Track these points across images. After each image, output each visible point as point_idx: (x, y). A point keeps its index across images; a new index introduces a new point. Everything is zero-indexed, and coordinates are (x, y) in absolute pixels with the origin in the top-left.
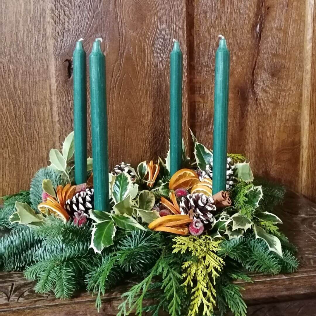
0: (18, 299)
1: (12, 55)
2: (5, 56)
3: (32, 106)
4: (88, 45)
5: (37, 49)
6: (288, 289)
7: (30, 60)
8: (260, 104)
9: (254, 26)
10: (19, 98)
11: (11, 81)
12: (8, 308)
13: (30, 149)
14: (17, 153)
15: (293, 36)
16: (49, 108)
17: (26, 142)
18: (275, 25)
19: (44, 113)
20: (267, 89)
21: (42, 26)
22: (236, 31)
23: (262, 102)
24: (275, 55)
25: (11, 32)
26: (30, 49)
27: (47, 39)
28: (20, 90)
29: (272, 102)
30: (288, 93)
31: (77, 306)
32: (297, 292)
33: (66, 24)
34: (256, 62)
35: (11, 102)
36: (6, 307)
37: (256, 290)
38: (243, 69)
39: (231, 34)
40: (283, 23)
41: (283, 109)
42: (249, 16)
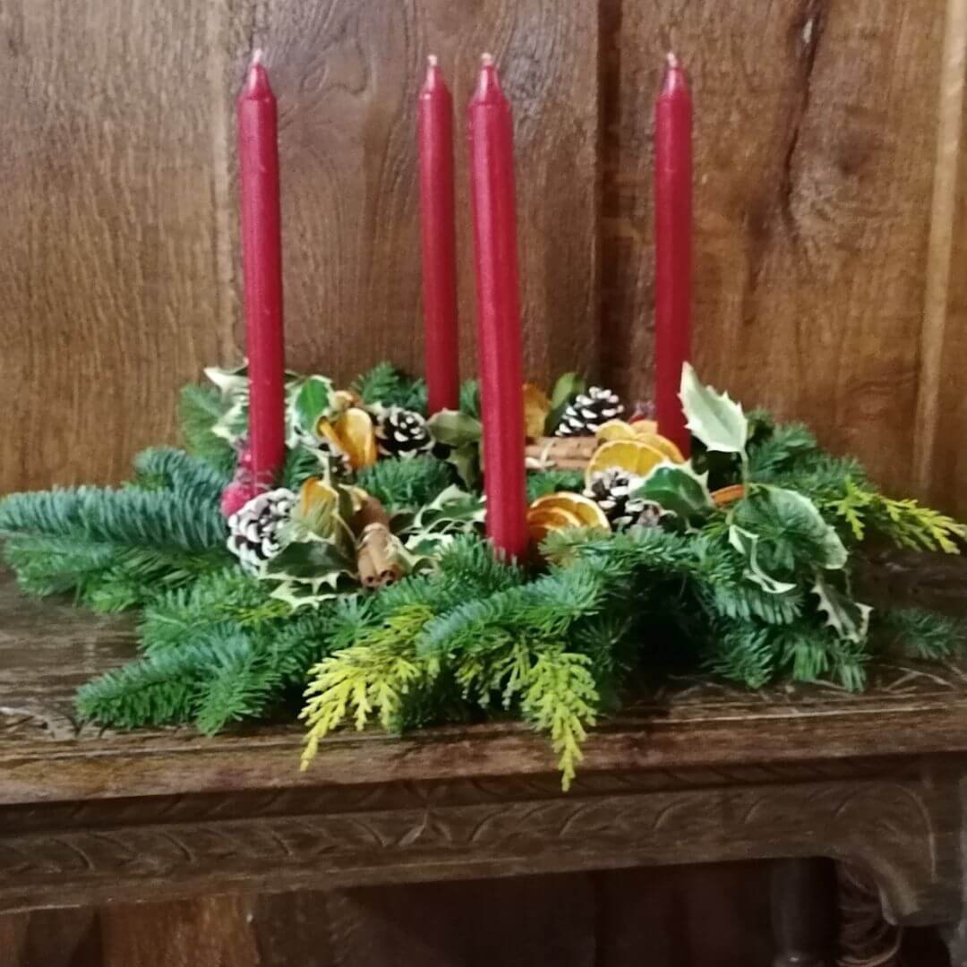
0: (101, 732)
1: (111, 93)
2: (92, 96)
4: (319, 71)
5: (179, 80)
6: (801, 744)
8: (806, 252)
9: (798, 25)
10: (127, 213)
11: (104, 165)
12: (75, 751)
13: (154, 356)
14: (119, 366)
16: (207, 244)
18: (859, 23)
20: (828, 208)
21: (193, 13)
22: (743, 40)
23: (810, 244)
24: (854, 111)
25: (110, 29)
27: (206, 51)
28: (133, 191)
29: (840, 246)
30: (887, 223)
31: (248, 758)
32: (824, 752)
33: (261, 9)
34: (796, 131)
35: (105, 226)
36: (68, 748)
37: (717, 743)
39: (728, 47)
40: (881, 17)
41: (870, 267)
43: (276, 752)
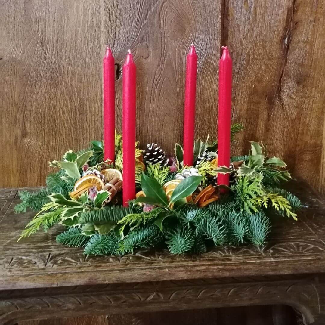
0: (53, 265)
1: (71, 58)
2: (66, 59)
3: (85, 101)
4: (134, 52)
5: (92, 54)
6: (274, 270)
7: (86, 63)
8: (286, 108)
9: (283, 39)
10: (75, 95)
11: (69, 80)
12: (45, 272)
13: (82, 138)
14: (71, 141)
15: (318, 49)
16: (99, 104)
17: (78, 132)
18: (302, 38)
19: (95, 108)
20: (293, 95)
21: (97, 34)
22: (266, 43)
23: (287, 106)
24: (301, 65)
25: (72, 39)
26: (86, 54)
27: (100, 46)
28: (76, 88)
29: (296, 107)
30: (312, 100)
31: (98, 274)
33: (117, 33)
34: (283, 71)
35: (68, 98)
36: (43, 271)
38: (271, 77)
39: (261, 45)
40: (310, 36)
41: (306, 114)
42: (278, 30)
43: (107, 272)
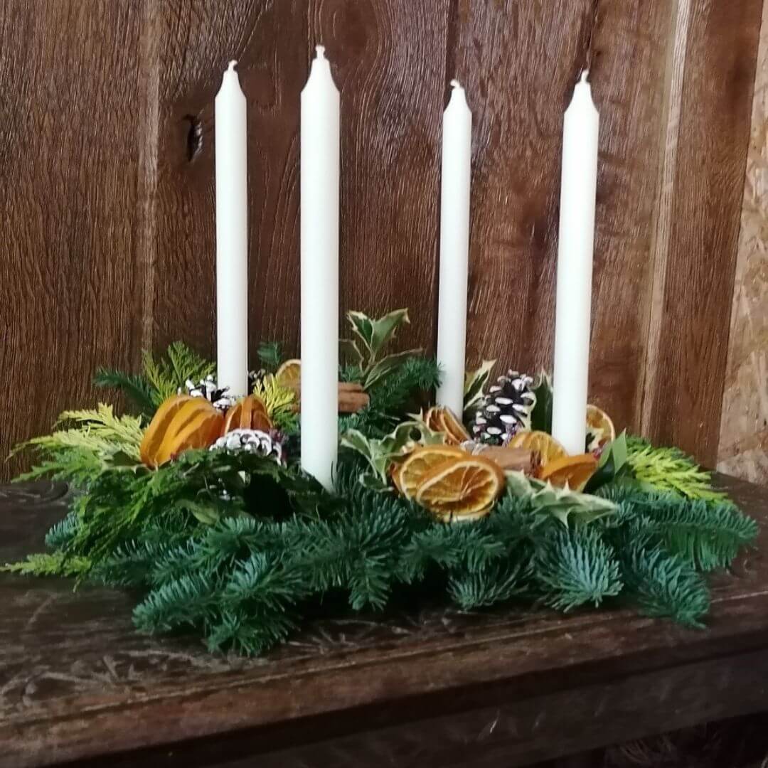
3: (89, 220)
5: (113, 84)
7: (95, 110)
10: (60, 198)
11: (43, 154)
14: (42, 337)
15: (639, 121)
18: (610, 91)
19: (115, 240)
22: (536, 95)
24: (604, 156)
26: (97, 80)
30: (623, 241)
33: (194, 28)
40: (623, 88)
42: (561, 66)
